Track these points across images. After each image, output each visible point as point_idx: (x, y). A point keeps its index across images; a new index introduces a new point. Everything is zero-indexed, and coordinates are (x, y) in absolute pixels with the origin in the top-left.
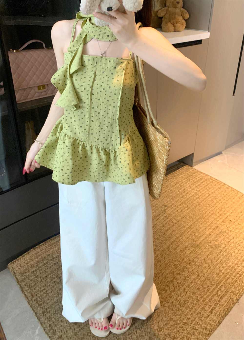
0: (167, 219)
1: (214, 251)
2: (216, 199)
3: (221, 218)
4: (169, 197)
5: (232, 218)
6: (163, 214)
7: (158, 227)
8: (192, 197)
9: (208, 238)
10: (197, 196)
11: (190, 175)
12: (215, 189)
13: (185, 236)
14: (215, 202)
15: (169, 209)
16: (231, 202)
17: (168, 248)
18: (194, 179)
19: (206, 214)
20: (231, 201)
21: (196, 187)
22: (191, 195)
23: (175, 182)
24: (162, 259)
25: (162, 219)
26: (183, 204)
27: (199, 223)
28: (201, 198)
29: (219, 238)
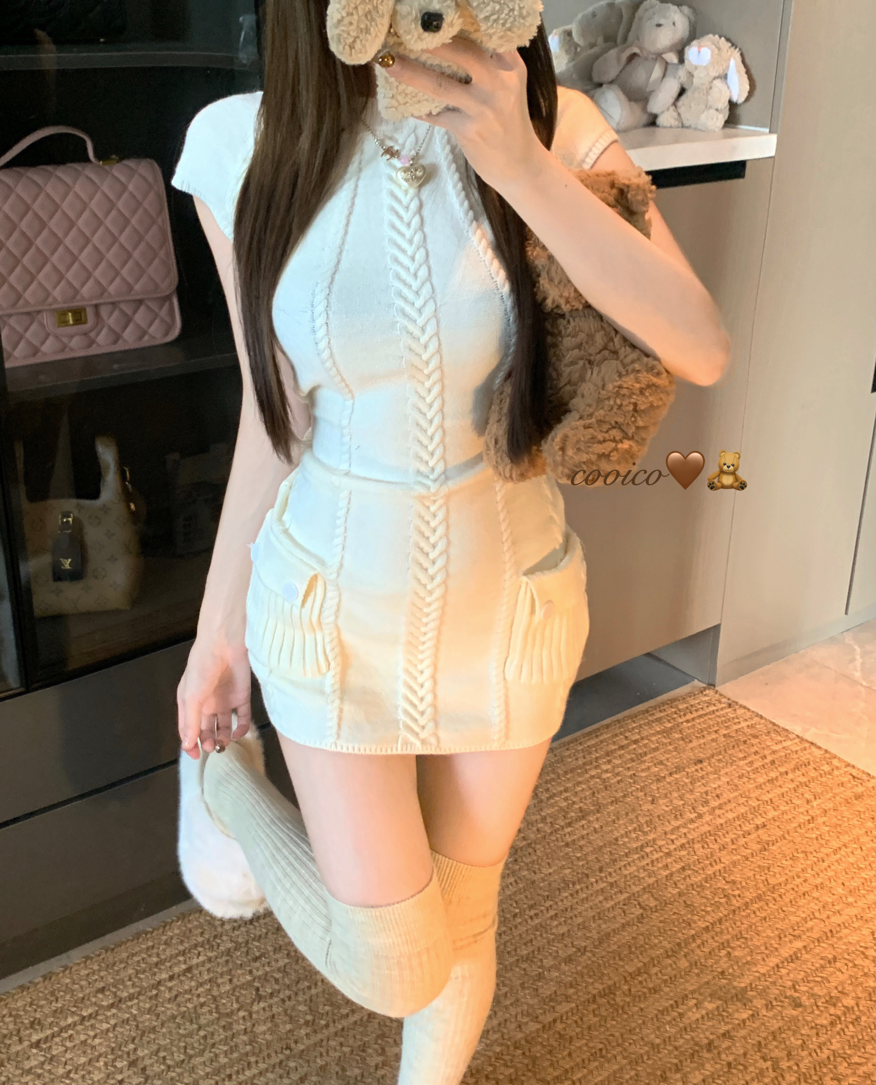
0: (616, 894)
1: (804, 1020)
2: (838, 833)
3: (849, 904)
4: (637, 817)
6: (603, 875)
7: (580, 920)
8: (738, 823)
9: (784, 971)
10: (759, 817)
11: (738, 743)
12: (838, 798)
13: (685, 956)
14: (835, 844)
15: (630, 860)
17: (610, 991)
18: (750, 759)
19: (789, 887)
21: (759, 787)
22: (730, 816)
23: (669, 764)
24: (578, 1030)
25: (598, 891)
26: (693, 843)
27: (753, 916)
28: (774, 829)
29: (832, 974)
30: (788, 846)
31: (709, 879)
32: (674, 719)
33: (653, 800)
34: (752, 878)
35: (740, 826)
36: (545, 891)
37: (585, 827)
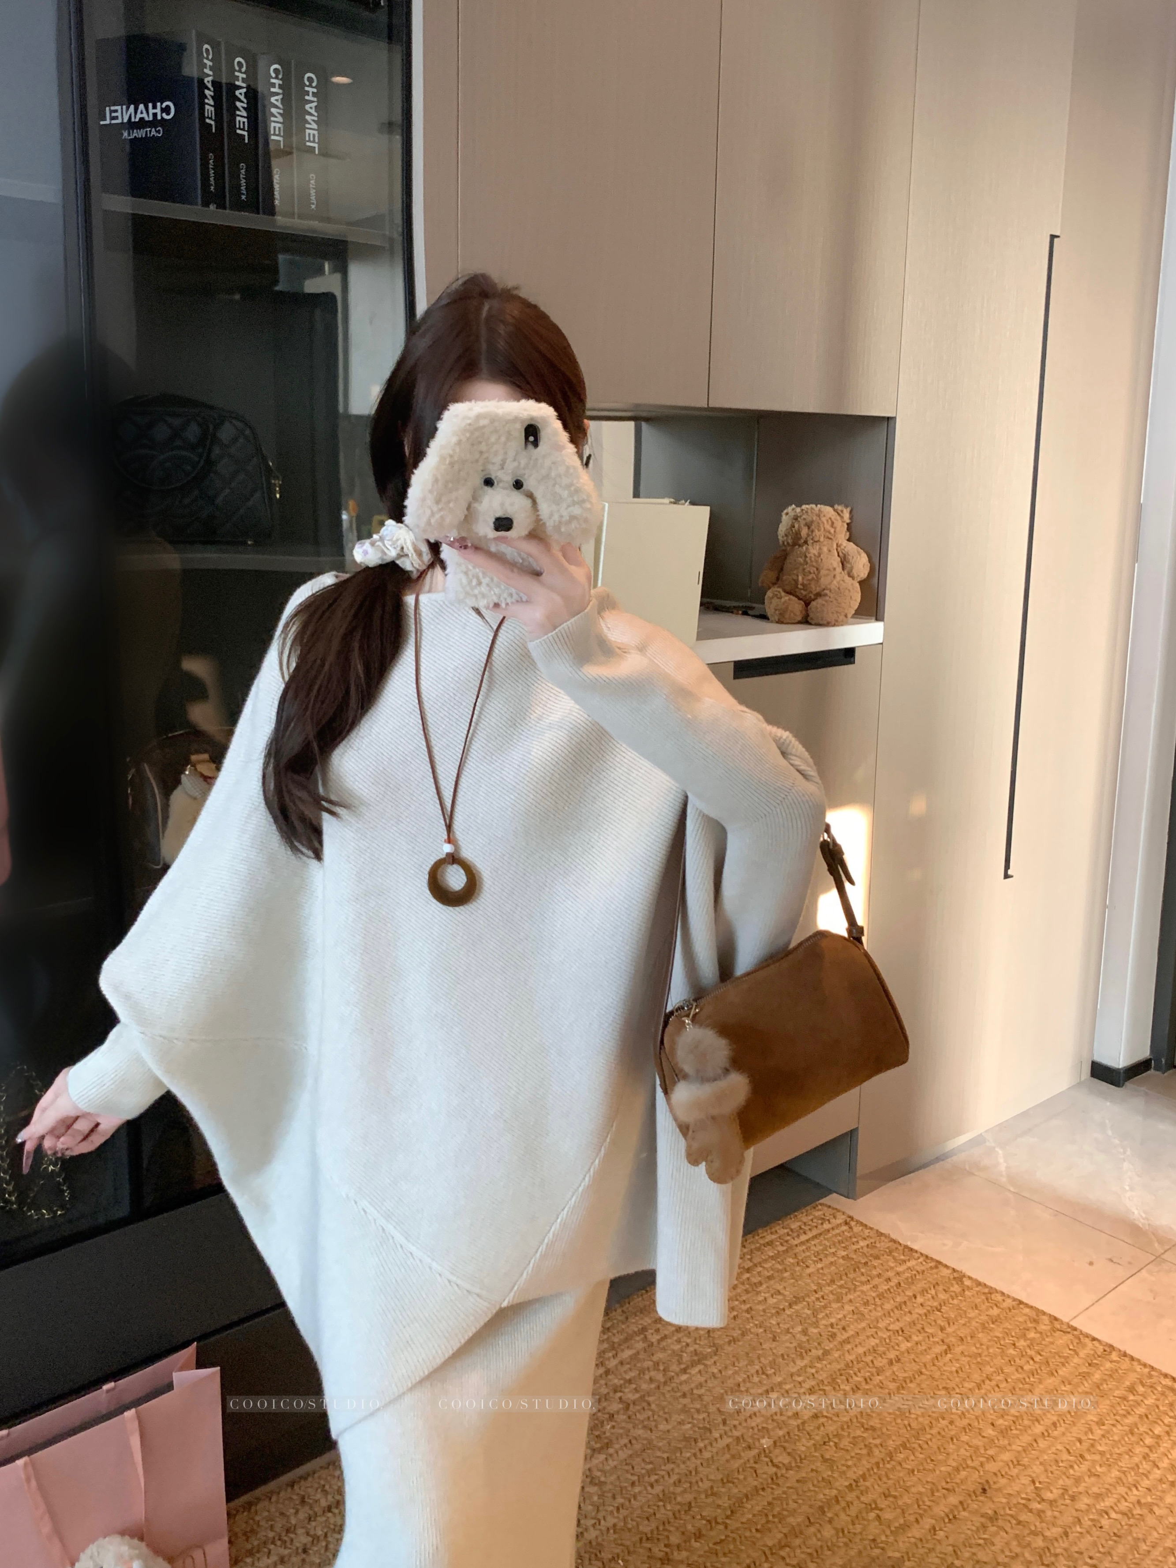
0: (744, 1449)
2: (980, 1365)
3: (1004, 1448)
4: (759, 1358)
5: (1060, 1447)
6: (727, 1428)
7: (706, 1485)
8: (869, 1359)
9: (941, 1533)
10: (891, 1349)
11: (858, 1265)
12: (974, 1323)
13: (830, 1521)
14: (976, 1377)
16: (1050, 1381)
18: (873, 1283)
19: (934, 1431)
20: (1053, 1374)
21: (888, 1314)
22: (860, 1350)
23: (787, 1293)
25: (724, 1448)
26: (823, 1384)
27: (898, 1468)
28: (911, 1363)
29: (996, 1534)
30: (928, 1383)
31: (845, 1427)
32: (787, 1241)
33: (775, 1337)
34: (894, 1424)
35: (872, 1362)
36: (664, 1452)
37: (703, 1372)
